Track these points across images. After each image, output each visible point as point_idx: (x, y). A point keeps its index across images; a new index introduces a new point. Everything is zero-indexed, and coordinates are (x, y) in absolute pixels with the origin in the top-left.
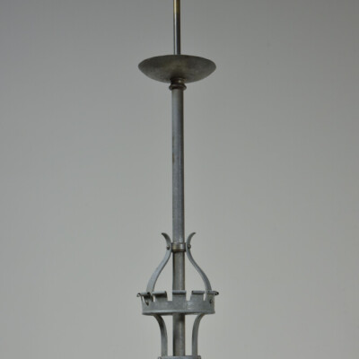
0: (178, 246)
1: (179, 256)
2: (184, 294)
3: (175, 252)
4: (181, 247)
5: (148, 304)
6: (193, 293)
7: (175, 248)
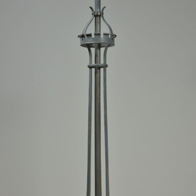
0: (97, 13)
1: (98, 18)
2: (99, 34)
3: (96, 16)
4: (99, 14)
5: (83, 40)
6: (104, 34)
7: (96, 14)
